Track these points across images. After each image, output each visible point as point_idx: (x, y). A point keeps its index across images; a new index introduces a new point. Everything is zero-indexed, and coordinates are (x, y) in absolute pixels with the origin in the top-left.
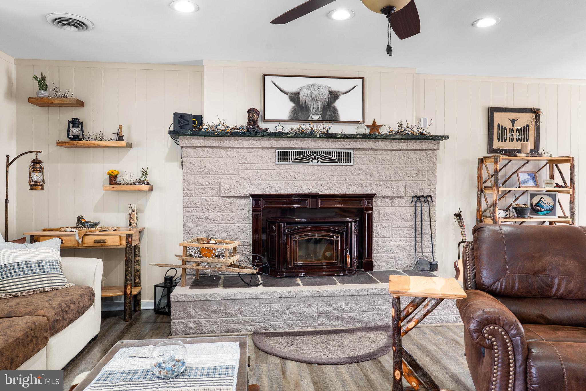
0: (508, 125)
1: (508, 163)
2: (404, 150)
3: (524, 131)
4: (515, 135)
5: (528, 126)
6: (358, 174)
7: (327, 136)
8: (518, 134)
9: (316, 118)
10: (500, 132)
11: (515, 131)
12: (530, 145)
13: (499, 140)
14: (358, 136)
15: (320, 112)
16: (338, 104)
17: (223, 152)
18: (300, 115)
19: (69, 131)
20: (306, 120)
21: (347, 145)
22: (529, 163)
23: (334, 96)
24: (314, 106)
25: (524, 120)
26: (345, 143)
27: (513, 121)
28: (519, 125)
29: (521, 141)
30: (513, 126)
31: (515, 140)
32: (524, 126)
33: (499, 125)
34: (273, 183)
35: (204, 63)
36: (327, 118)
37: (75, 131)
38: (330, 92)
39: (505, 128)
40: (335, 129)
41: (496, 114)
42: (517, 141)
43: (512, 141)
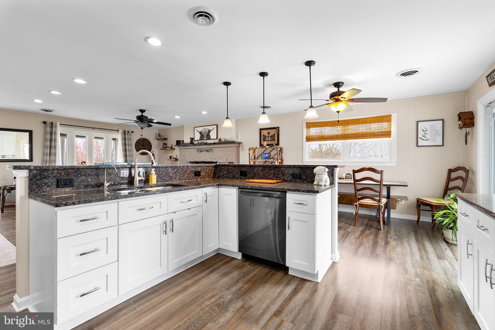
0: (267, 135)
1: (265, 150)
2: (225, 147)
3: (273, 137)
4: (269, 139)
5: (274, 134)
6: (215, 155)
7: (206, 144)
8: (271, 138)
9: (205, 138)
10: (264, 138)
11: (269, 137)
12: (276, 142)
13: (263, 141)
14: (212, 144)
15: (206, 137)
16: (211, 134)
17: (186, 150)
18: (202, 138)
19: (163, 146)
20: (203, 140)
21: (211, 146)
22: (267, 149)
23: (209, 131)
24: (205, 135)
25: (272, 132)
26: (210, 146)
27: (269, 133)
28: (270, 135)
29: (272, 141)
30: (269, 135)
31: (269, 140)
32: (273, 135)
33: (263, 135)
34: (195, 158)
35: (184, 126)
36: (208, 139)
37: (165, 146)
38: (209, 130)
39: (266, 136)
40: (209, 141)
41: (262, 131)
42: (270, 141)
43: (269, 141)
